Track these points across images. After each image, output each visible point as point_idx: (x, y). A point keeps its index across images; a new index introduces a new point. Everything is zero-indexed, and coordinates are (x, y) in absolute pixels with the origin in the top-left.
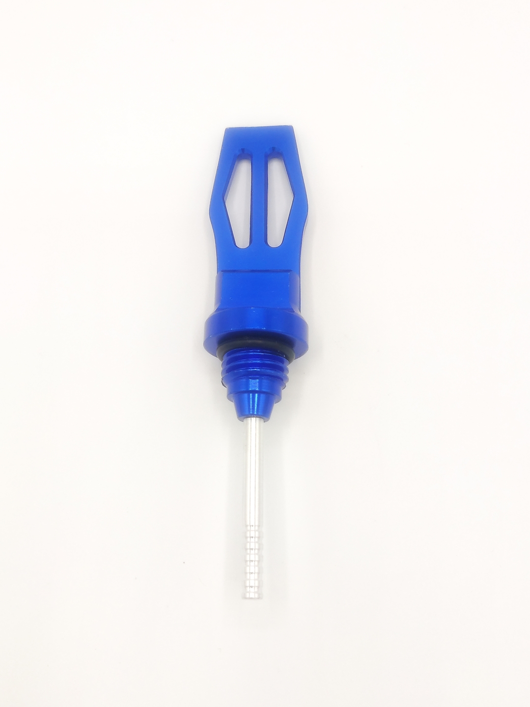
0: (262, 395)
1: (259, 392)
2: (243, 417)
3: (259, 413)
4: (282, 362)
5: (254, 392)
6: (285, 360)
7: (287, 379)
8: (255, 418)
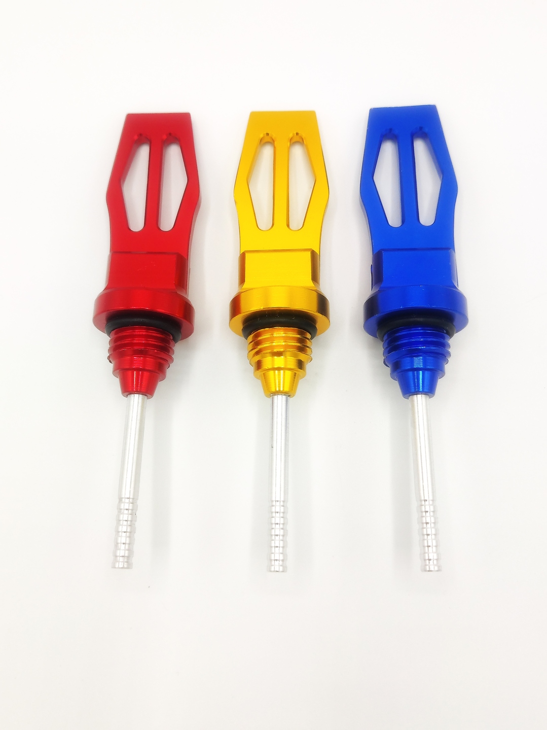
0: (427, 373)
1: (424, 370)
2: (408, 395)
3: (425, 390)
4: (444, 338)
5: (418, 369)
6: (446, 335)
7: (449, 354)
8: (420, 395)
